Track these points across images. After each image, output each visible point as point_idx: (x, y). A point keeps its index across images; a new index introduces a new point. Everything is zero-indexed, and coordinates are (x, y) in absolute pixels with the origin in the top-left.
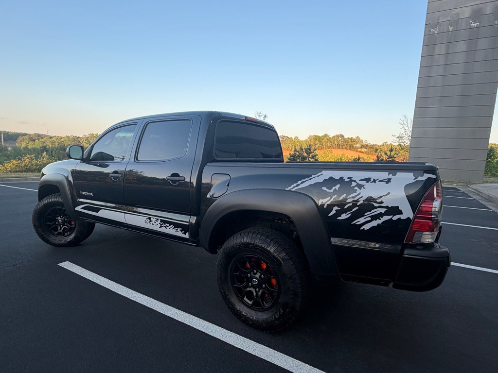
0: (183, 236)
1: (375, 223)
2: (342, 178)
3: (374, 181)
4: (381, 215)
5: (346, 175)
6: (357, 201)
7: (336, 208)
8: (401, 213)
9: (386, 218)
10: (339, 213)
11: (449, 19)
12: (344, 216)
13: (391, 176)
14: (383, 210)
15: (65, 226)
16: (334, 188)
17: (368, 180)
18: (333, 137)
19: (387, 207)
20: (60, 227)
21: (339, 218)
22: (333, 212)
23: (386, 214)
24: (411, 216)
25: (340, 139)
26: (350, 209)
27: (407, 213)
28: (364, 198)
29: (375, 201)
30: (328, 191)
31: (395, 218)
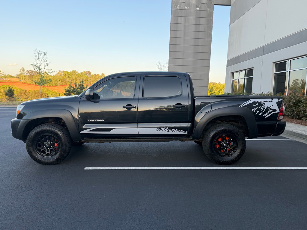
0: (184, 133)
1: (270, 115)
2: (258, 101)
3: (268, 102)
4: (271, 112)
5: (259, 100)
6: (264, 108)
7: (258, 111)
8: (276, 111)
9: (273, 113)
10: (259, 113)
11: (185, 2)
12: (260, 114)
13: (272, 100)
14: (272, 111)
15: (51, 149)
16: (256, 105)
17: (266, 101)
18: (81, 73)
19: (273, 109)
20: (47, 149)
21: (259, 115)
22: (257, 113)
23: (273, 111)
24: (279, 111)
25: (88, 75)
26: (262, 111)
27: (278, 111)
28: (266, 107)
29: (269, 108)
30: (255, 106)
31: (275, 113)
